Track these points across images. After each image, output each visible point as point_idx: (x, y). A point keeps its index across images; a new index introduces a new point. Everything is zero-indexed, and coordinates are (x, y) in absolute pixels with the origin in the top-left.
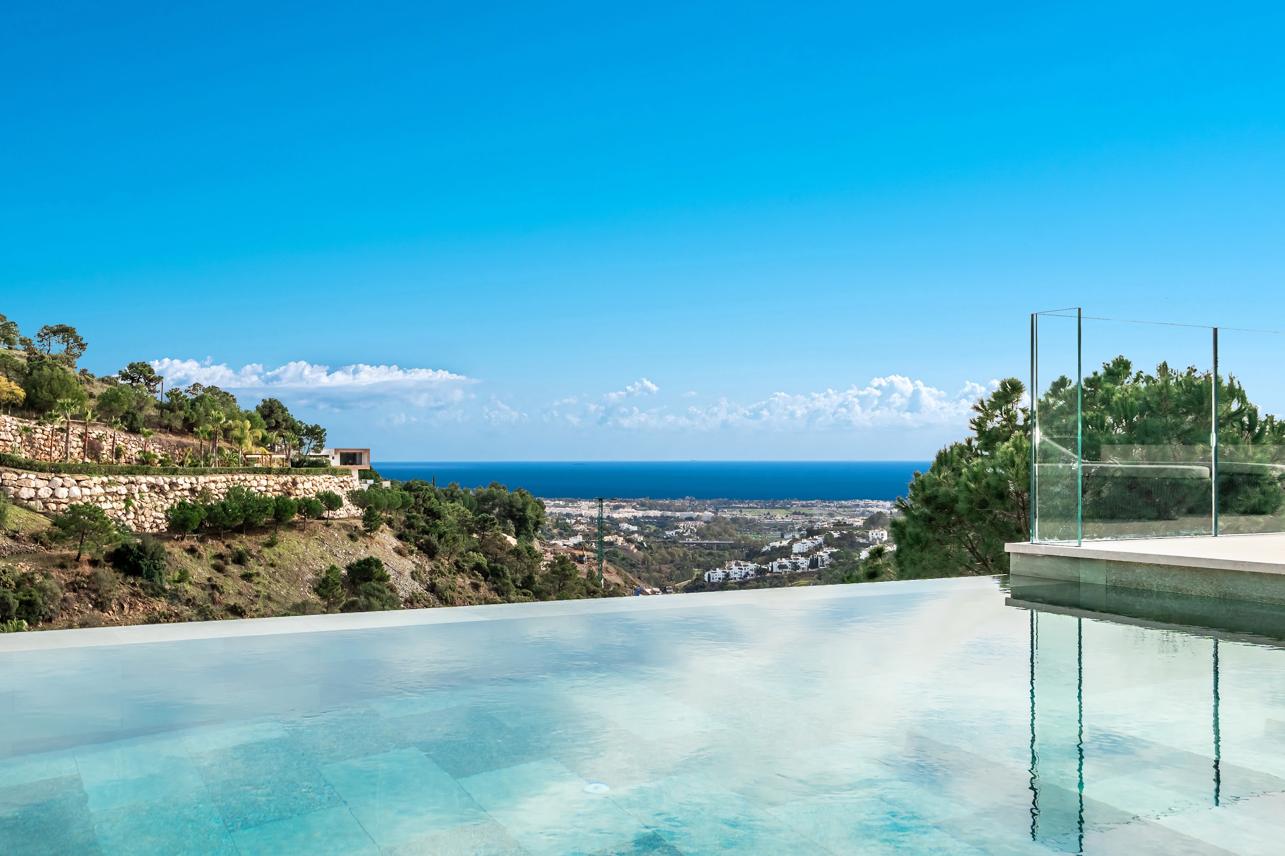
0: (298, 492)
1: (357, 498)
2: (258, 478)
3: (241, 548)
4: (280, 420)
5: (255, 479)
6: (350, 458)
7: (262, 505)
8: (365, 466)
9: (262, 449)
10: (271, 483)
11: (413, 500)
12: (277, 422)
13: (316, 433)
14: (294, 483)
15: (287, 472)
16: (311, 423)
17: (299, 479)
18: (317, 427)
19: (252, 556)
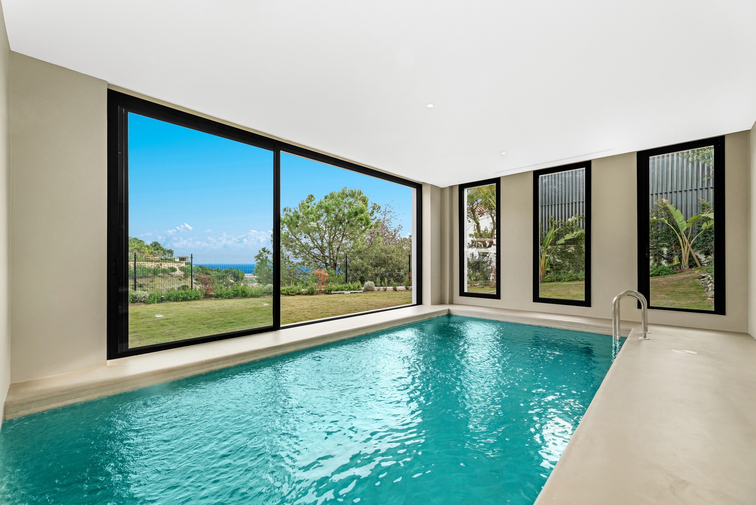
0: (162, 267)
1: (182, 269)
2: (148, 263)
3: (141, 283)
4: (158, 248)
5: (147, 263)
6: (182, 259)
7: (149, 270)
8: (186, 262)
9: (151, 256)
10: (153, 265)
11: (201, 270)
12: (157, 248)
13: (170, 252)
14: (161, 265)
15: (159, 261)
16: (169, 249)
17: (163, 263)
18: (171, 250)
19: (145, 285)
